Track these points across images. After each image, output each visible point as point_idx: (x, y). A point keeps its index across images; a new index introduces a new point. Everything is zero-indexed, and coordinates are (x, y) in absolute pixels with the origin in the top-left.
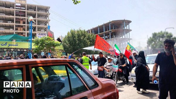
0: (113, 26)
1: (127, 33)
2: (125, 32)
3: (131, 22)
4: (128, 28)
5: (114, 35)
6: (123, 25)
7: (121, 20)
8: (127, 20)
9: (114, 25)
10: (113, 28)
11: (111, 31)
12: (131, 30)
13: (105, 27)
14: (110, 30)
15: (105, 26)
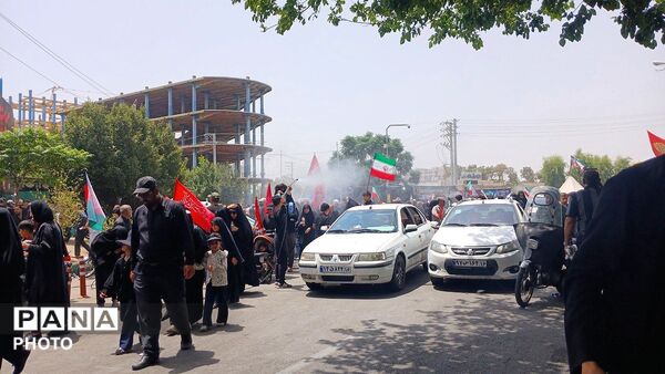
0: (206, 97)
1: (253, 127)
2: (249, 123)
3: (269, 89)
4: (258, 111)
5: (207, 129)
6: (244, 95)
7: (238, 80)
8: (255, 83)
9: (208, 92)
10: (206, 106)
11: (197, 116)
12: (270, 120)
13: (173, 99)
14: (194, 112)
15: (173, 94)
